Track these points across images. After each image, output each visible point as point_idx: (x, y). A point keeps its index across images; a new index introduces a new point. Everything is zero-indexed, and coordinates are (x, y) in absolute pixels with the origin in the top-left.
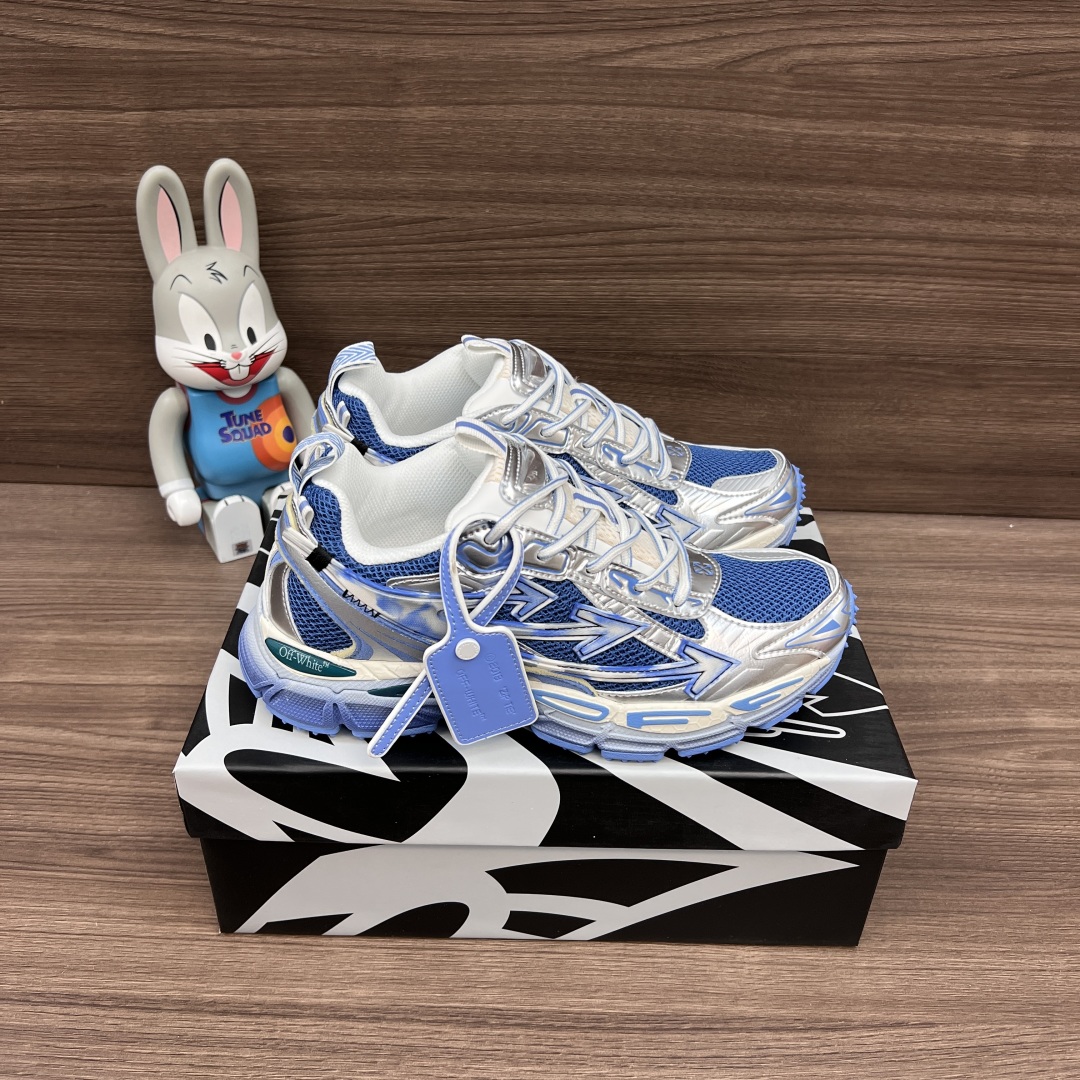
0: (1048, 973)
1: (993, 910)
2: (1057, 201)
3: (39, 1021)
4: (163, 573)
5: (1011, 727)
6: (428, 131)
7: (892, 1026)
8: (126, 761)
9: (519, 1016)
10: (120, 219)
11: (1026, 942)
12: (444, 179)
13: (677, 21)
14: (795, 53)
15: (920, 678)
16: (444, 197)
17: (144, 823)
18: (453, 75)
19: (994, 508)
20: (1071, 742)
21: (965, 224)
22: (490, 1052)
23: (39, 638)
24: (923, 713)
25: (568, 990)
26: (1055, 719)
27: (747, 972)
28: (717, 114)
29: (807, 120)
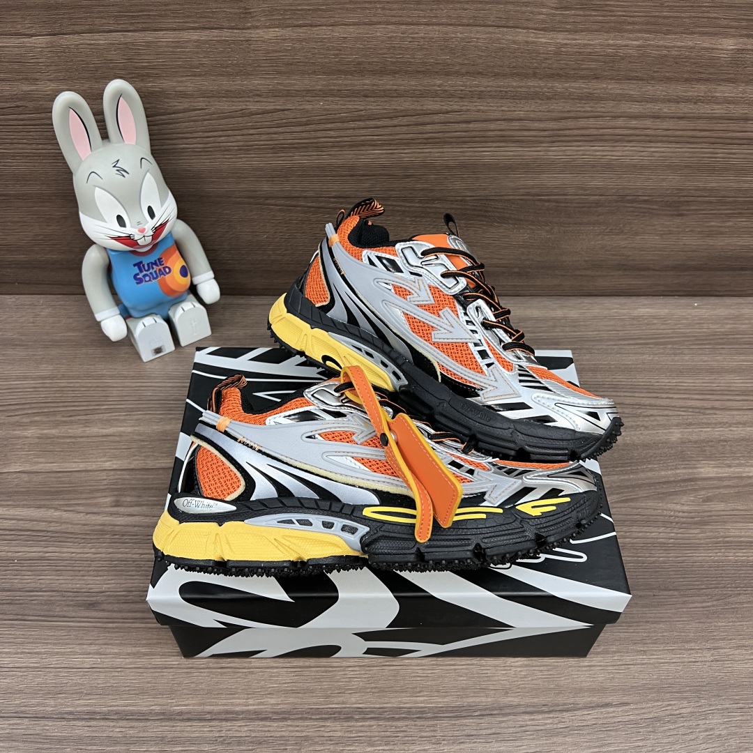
0: (699, 664)
1: (668, 619)
3: (73, 732)
5: (686, 477)
6: (274, 47)
7: (602, 706)
8: (101, 533)
9: (373, 712)
11: (687, 642)
12: (288, 82)
16: (288, 94)
17: (119, 581)
19: (685, 291)
20: (725, 487)
21: (682, 105)
22: (357, 738)
23: (26, 433)
24: (629, 468)
25: (402, 692)
26: (716, 470)
27: (513, 673)
28: (497, 30)
29: (567, 33)
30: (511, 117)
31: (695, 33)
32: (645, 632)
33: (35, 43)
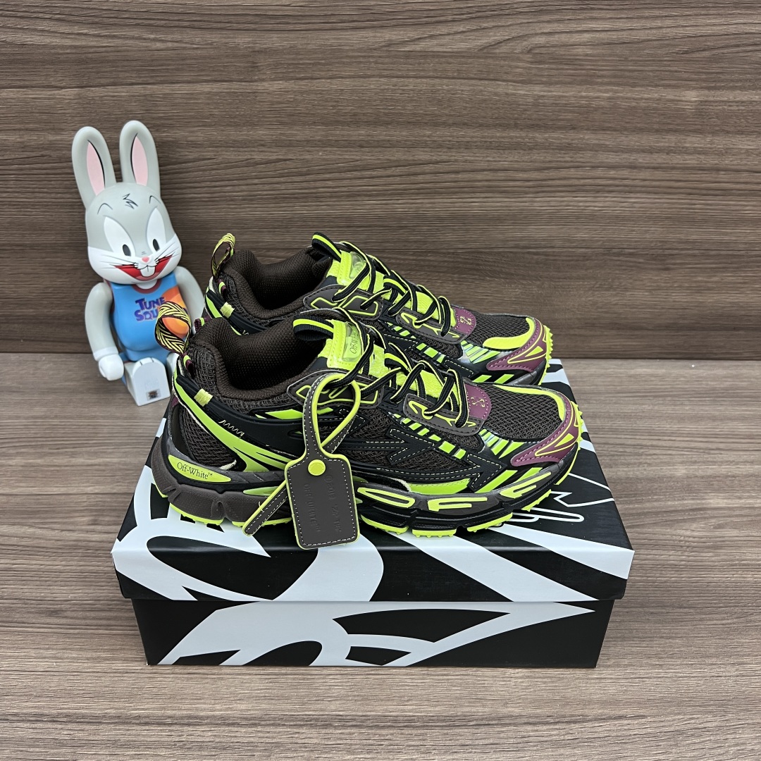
0: (723, 678)
1: (684, 635)
2: (718, 138)
3: (15, 733)
4: (98, 414)
5: (695, 507)
6: (278, 98)
7: (615, 718)
8: (74, 547)
9: (354, 720)
10: (60, 165)
11: (707, 657)
12: (289, 132)
13: (450, 18)
14: (533, 39)
15: (631, 474)
16: (290, 145)
18: (293, 59)
19: (681, 353)
20: (737, 516)
21: (655, 156)
22: (334, 746)
23: (10, 462)
24: (634, 499)
25: (388, 700)
26: (725, 501)
27: (514, 684)
28: (479, 83)
29: (542, 85)
30: (496, 168)
31: (659, 86)
32: (659, 647)
33: (64, 95)
